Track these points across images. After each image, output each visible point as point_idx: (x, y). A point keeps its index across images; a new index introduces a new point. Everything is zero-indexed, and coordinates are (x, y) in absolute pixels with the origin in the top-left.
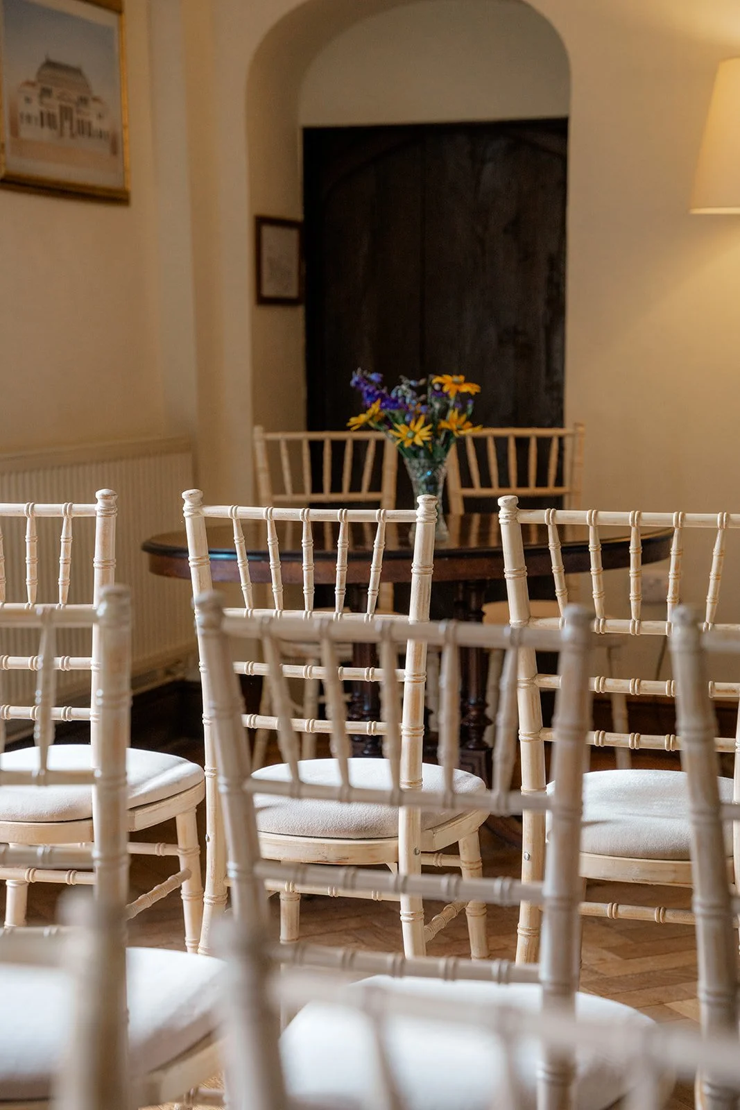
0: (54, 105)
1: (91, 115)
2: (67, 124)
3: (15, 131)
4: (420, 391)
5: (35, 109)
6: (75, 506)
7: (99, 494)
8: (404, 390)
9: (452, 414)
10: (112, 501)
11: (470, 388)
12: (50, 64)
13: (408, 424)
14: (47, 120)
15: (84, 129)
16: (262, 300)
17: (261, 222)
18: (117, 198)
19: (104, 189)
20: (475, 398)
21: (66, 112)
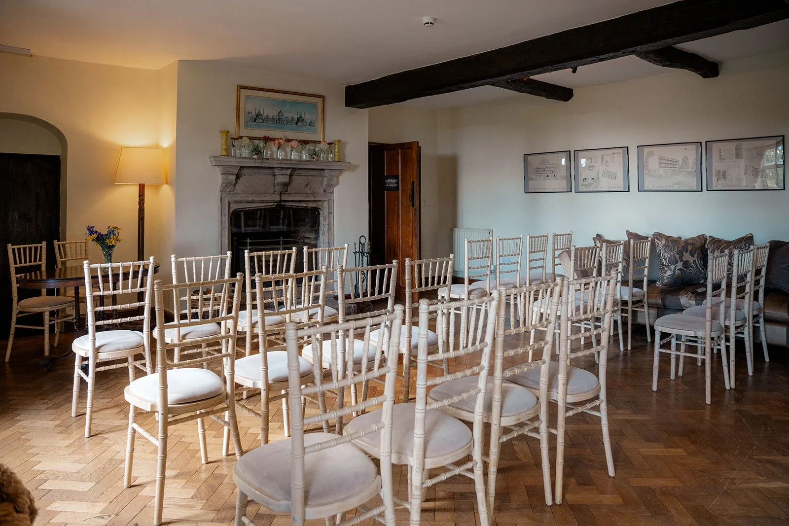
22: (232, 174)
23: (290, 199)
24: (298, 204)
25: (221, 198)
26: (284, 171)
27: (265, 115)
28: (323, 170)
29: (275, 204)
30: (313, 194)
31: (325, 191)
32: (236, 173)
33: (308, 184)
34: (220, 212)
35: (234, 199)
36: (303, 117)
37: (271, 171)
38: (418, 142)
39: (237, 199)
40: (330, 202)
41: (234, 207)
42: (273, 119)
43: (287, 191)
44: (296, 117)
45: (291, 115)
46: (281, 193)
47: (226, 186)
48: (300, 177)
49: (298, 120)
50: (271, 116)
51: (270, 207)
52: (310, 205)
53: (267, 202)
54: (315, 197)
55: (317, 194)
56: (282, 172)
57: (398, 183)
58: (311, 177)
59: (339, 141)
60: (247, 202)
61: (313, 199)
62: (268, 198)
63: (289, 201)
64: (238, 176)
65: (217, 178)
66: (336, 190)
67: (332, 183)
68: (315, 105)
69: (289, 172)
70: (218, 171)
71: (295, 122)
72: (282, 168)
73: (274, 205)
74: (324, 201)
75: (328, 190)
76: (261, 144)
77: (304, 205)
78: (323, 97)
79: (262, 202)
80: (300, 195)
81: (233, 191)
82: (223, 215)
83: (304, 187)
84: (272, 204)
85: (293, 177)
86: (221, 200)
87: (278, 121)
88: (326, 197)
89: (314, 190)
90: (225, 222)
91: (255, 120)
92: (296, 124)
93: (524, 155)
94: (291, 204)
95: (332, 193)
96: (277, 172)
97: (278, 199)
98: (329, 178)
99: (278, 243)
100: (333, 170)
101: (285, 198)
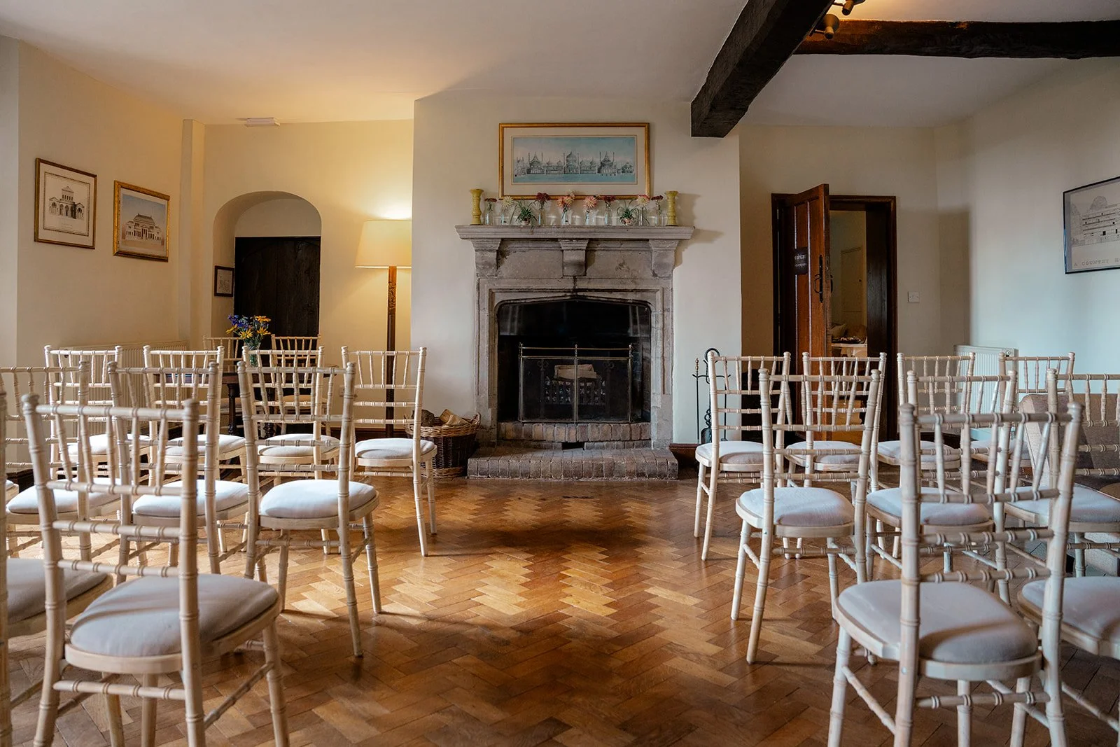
0: (140, 229)
1: (154, 232)
2: (144, 235)
3: (124, 237)
4: (249, 321)
5: (132, 230)
6: (109, 351)
7: (116, 347)
8: (244, 320)
9: (261, 329)
10: (121, 349)
11: (268, 320)
12: (139, 216)
13: (245, 331)
14: (138, 234)
15: (152, 236)
16: (216, 294)
17: (217, 268)
18: (164, 259)
19: (157, 256)
20: (269, 323)
21: (144, 231)
22: (490, 251)
23: (591, 286)
24: (607, 295)
25: (478, 284)
26: (575, 244)
27: (544, 162)
28: (648, 240)
29: (568, 294)
30: (634, 279)
31: (655, 275)
32: (497, 249)
33: (624, 263)
34: (476, 305)
35: (498, 286)
36: (611, 159)
37: (555, 245)
38: (826, 187)
39: (503, 286)
40: (666, 293)
41: (499, 298)
42: (558, 167)
43: (585, 275)
44: (598, 161)
45: (590, 159)
46: (574, 277)
47: (484, 268)
48: (609, 253)
49: (603, 165)
50: (554, 162)
51: (558, 299)
52: (631, 297)
53: (552, 291)
54: (636, 283)
55: (641, 279)
56: (572, 245)
57: (806, 261)
58: (630, 253)
59: (674, 194)
60: (521, 291)
61: (633, 287)
62: (555, 285)
63: (590, 290)
64: (501, 254)
65: (468, 257)
66: (677, 272)
67: (665, 260)
68: (632, 139)
69: (584, 245)
70: (470, 247)
71: (597, 168)
72: (571, 240)
73: (565, 296)
74: (655, 291)
75: (662, 272)
76: (536, 205)
77: (618, 296)
78: (647, 127)
79: (544, 291)
80: (609, 281)
81: (496, 276)
82: (481, 308)
83: (617, 269)
84: (563, 294)
85: (596, 253)
86: (478, 288)
87: (568, 171)
88: (658, 284)
89: (635, 274)
90: (483, 320)
91: (529, 171)
92: (599, 172)
93: (1064, 193)
94: (596, 294)
95: (670, 277)
96: (563, 244)
97: (570, 286)
98: (660, 254)
99: (571, 353)
100: (663, 239)
101: (581, 284)
